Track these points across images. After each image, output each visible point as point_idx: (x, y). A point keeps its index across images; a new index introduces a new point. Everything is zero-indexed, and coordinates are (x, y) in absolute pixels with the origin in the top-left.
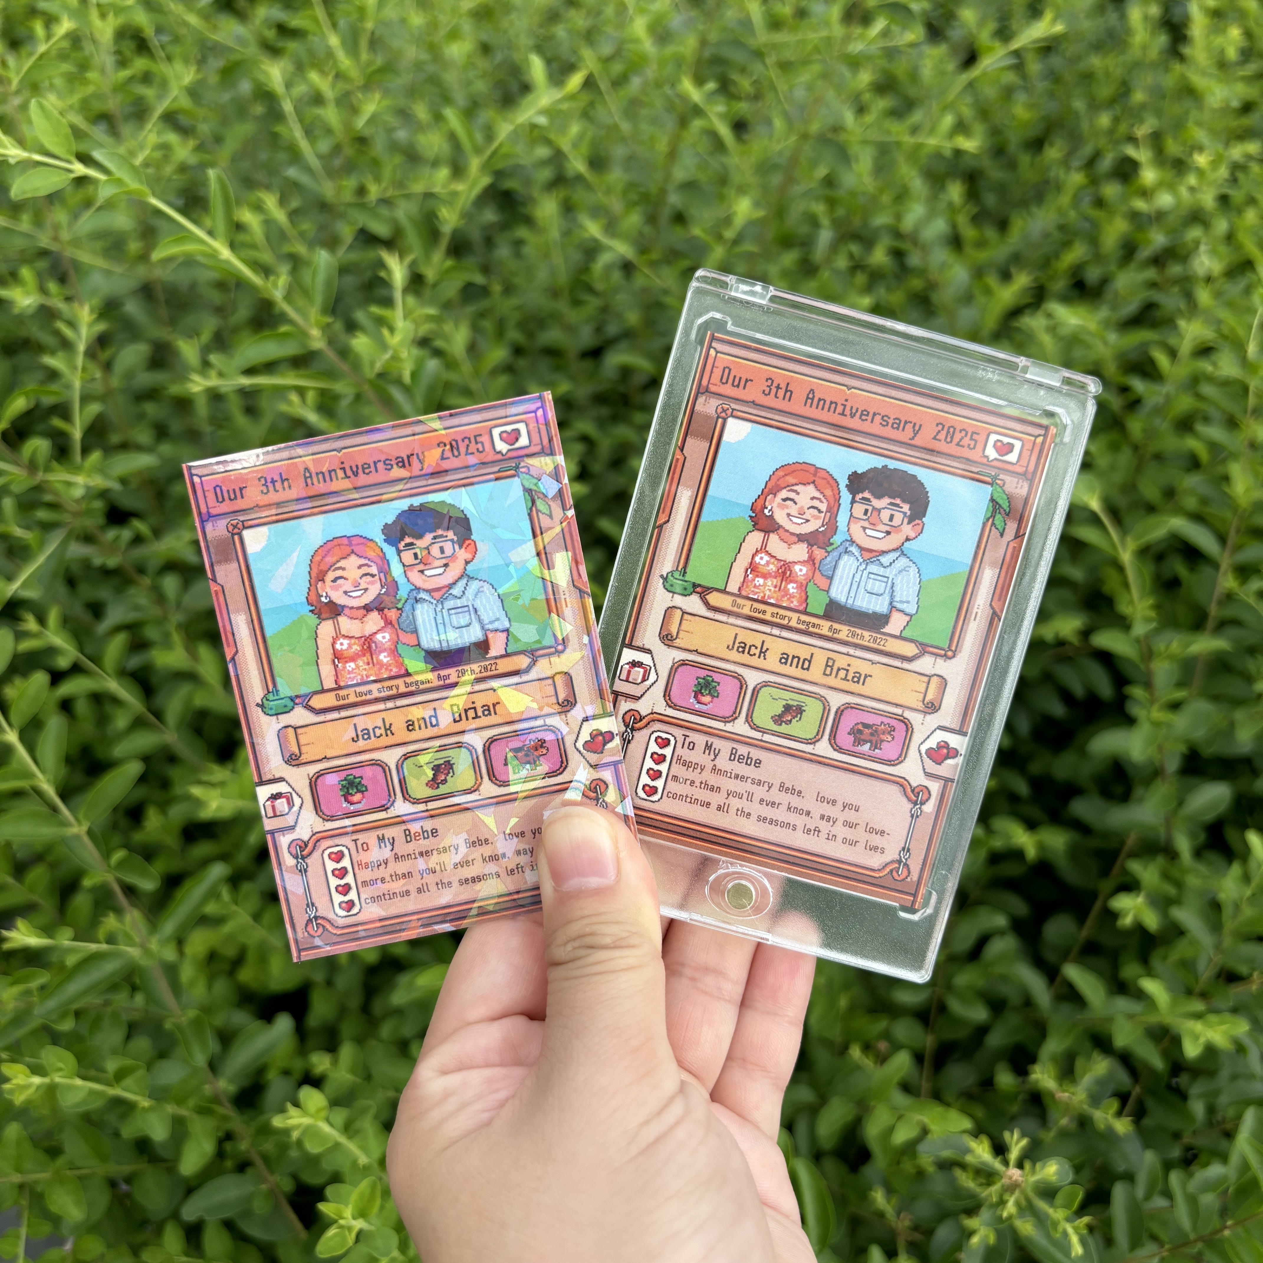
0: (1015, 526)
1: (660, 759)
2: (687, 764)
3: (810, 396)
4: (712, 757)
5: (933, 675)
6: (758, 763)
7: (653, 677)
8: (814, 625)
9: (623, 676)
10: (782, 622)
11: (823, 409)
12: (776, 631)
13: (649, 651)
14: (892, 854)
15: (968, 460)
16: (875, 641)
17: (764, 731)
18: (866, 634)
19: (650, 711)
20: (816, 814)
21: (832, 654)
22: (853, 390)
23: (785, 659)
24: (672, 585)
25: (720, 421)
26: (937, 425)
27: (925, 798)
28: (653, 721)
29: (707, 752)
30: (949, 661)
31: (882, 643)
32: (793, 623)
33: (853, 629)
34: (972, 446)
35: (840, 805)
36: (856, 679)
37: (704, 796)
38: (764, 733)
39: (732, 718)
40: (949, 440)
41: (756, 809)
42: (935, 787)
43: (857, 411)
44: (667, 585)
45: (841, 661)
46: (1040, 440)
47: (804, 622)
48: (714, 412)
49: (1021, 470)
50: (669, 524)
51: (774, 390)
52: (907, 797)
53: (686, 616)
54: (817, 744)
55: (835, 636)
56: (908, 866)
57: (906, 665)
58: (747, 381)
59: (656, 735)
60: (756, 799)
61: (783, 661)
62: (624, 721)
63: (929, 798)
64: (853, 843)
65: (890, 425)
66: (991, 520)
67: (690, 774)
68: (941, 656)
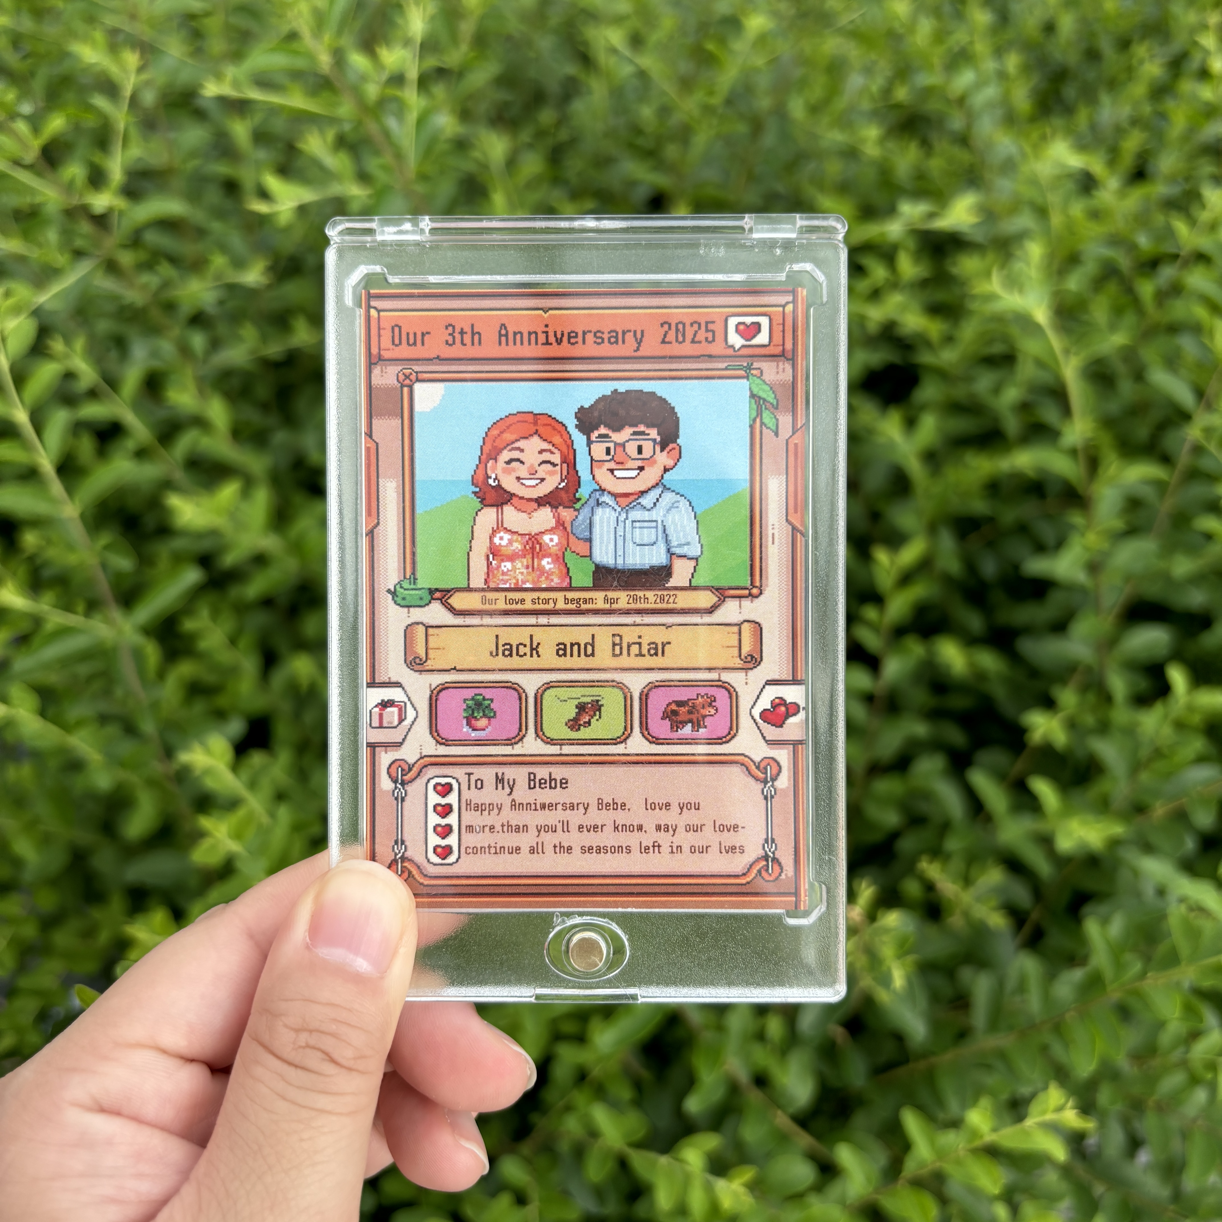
0: (789, 418)
1: (445, 810)
2: (479, 808)
3: (503, 334)
4: (508, 790)
5: (742, 623)
6: (564, 783)
7: (411, 714)
8: (585, 601)
9: (376, 723)
10: (546, 607)
11: (522, 343)
12: (543, 620)
13: (398, 685)
14: (754, 851)
15: (710, 356)
16: (662, 599)
17: (560, 742)
18: (650, 594)
19: (418, 756)
20: (650, 827)
21: (617, 630)
22: (551, 312)
23: (562, 650)
24: (404, 599)
25: (406, 390)
26: (662, 325)
27: (775, 771)
28: (426, 766)
29: (500, 786)
30: (756, 601)
31: (671, 600)
32: (561, 605)
33: (632, 593)
34: (710, 339)
35: (675, 809)
36: (652, 652)
37: (510, 840)
38: (561, 745)
39: (519, 738)
40: (680, 339)
41: (575, 839)
42: (783, 755)
43: (563, 335)
44: (399, 600)
45: (629, 635)
46: (789, 308)
47: (572, 600)
48: (396, 382)
49: (778, 350)
50: (380, 527)
51: (458, 336)
52: (753, 776)
53: (431, 631)
54: (628, 741)
55: (614, 606)
56: (778, 861)
57: (707, 619)
58: (423, 335)
59: (433, 782)
60: (573, 827)
61: (561, 652)
62: (390, 776)
63: (780, 771)
64: (703, 850)
65: (606, 340)
66: (758, 420)
67: (487, 819)
68: (747, 597)
